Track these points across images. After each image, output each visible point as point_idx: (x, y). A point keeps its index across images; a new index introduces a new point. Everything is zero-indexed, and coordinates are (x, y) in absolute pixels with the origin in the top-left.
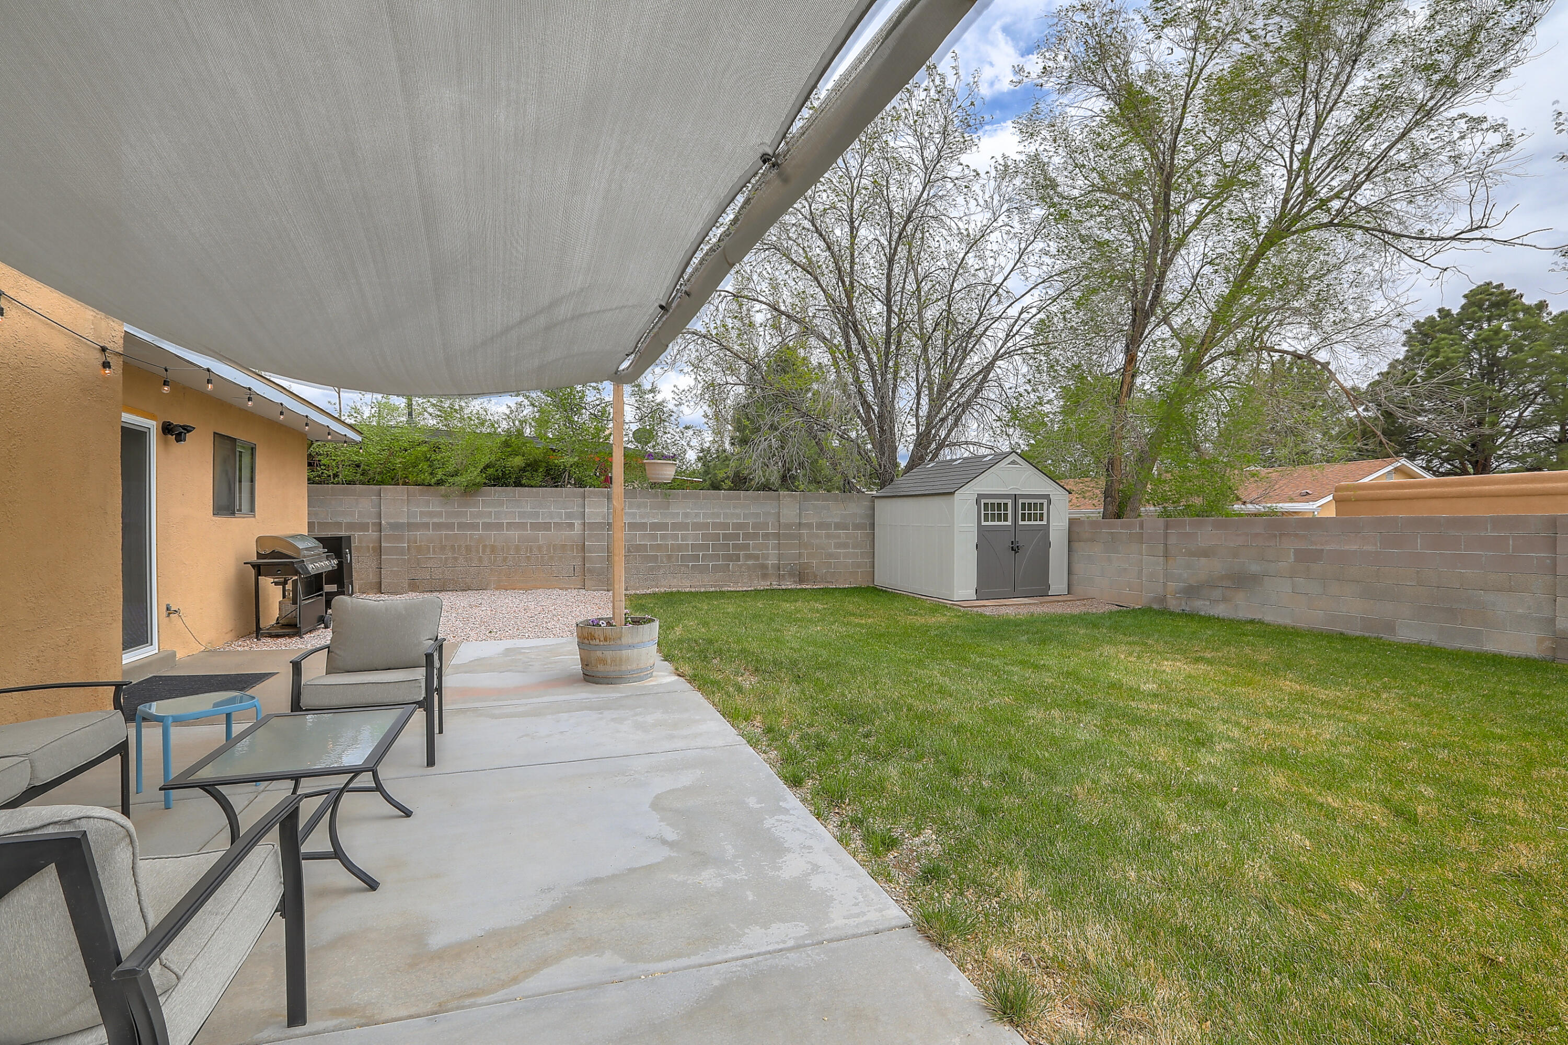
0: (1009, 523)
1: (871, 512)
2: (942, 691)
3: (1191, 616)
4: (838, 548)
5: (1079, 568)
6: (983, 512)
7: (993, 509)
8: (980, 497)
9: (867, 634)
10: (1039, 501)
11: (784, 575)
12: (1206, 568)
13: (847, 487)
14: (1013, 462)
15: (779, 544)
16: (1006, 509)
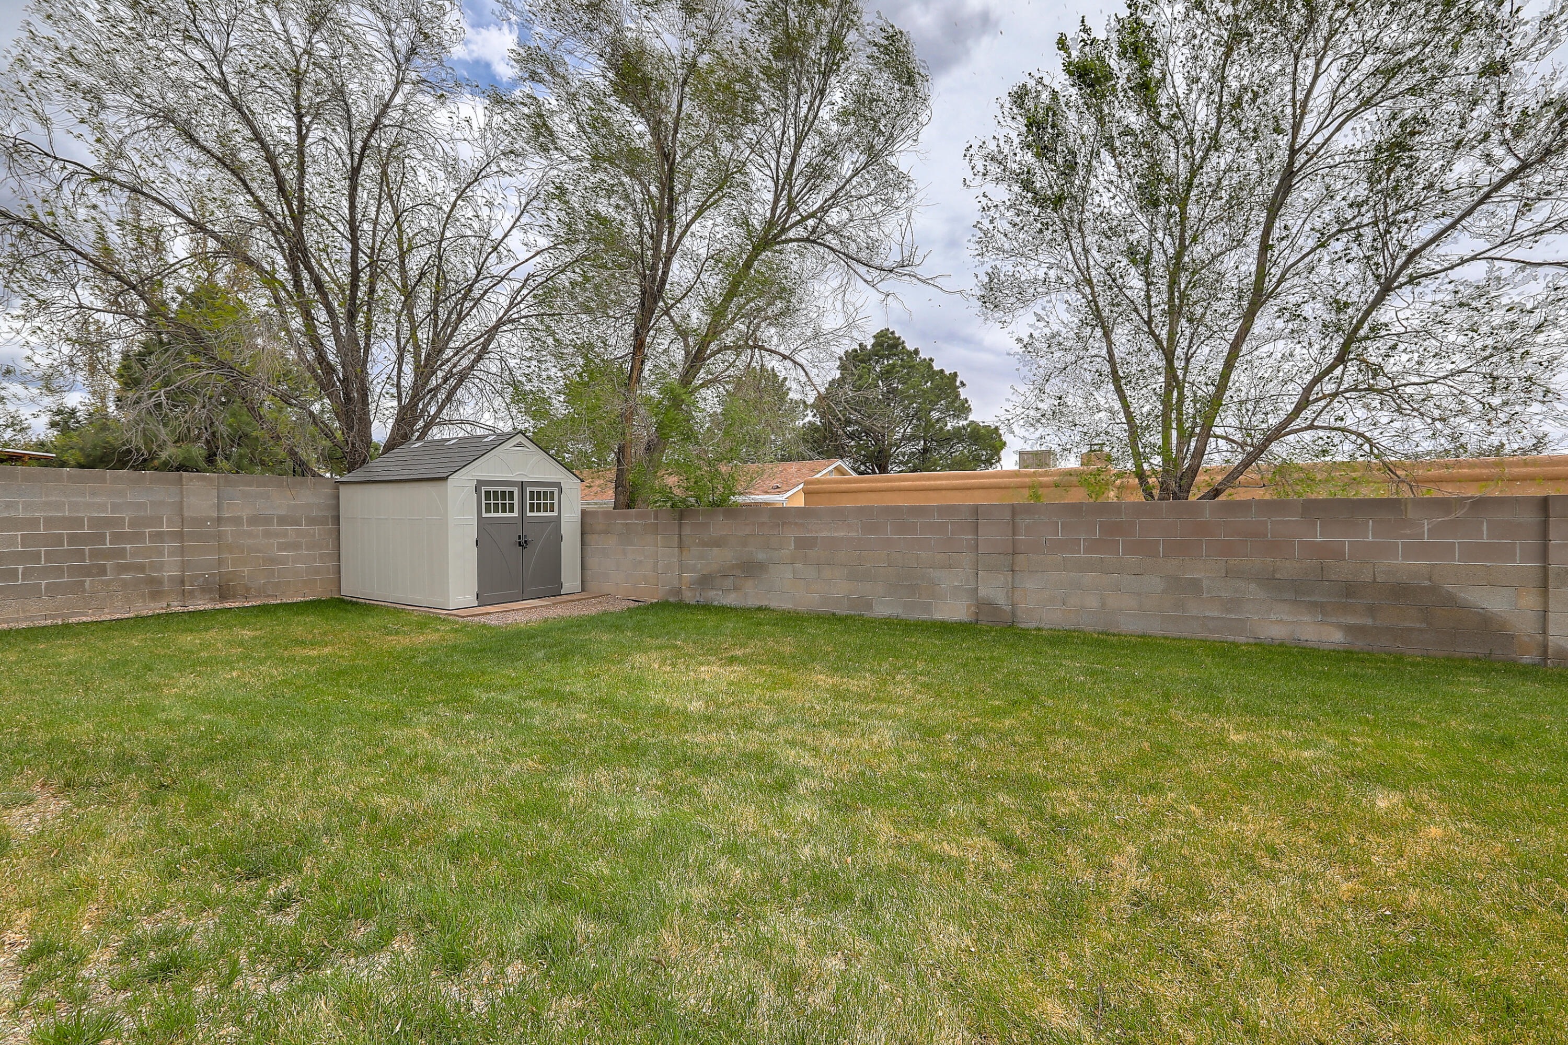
0: (515, 514)
1: (334, 502)
2: (432, 768)
3: (706, 608)
4: (285, 550)
5: (592, 562)
6: (484, 502)
7: (496, 498)
8: (480, 483)
9: (318, 673)
10: (548, 490)
11: (191, 592)
12: (720, 557)
13: (301, 469)
14: (519, 445)
15: (182, 547)
16: (512, 498)
